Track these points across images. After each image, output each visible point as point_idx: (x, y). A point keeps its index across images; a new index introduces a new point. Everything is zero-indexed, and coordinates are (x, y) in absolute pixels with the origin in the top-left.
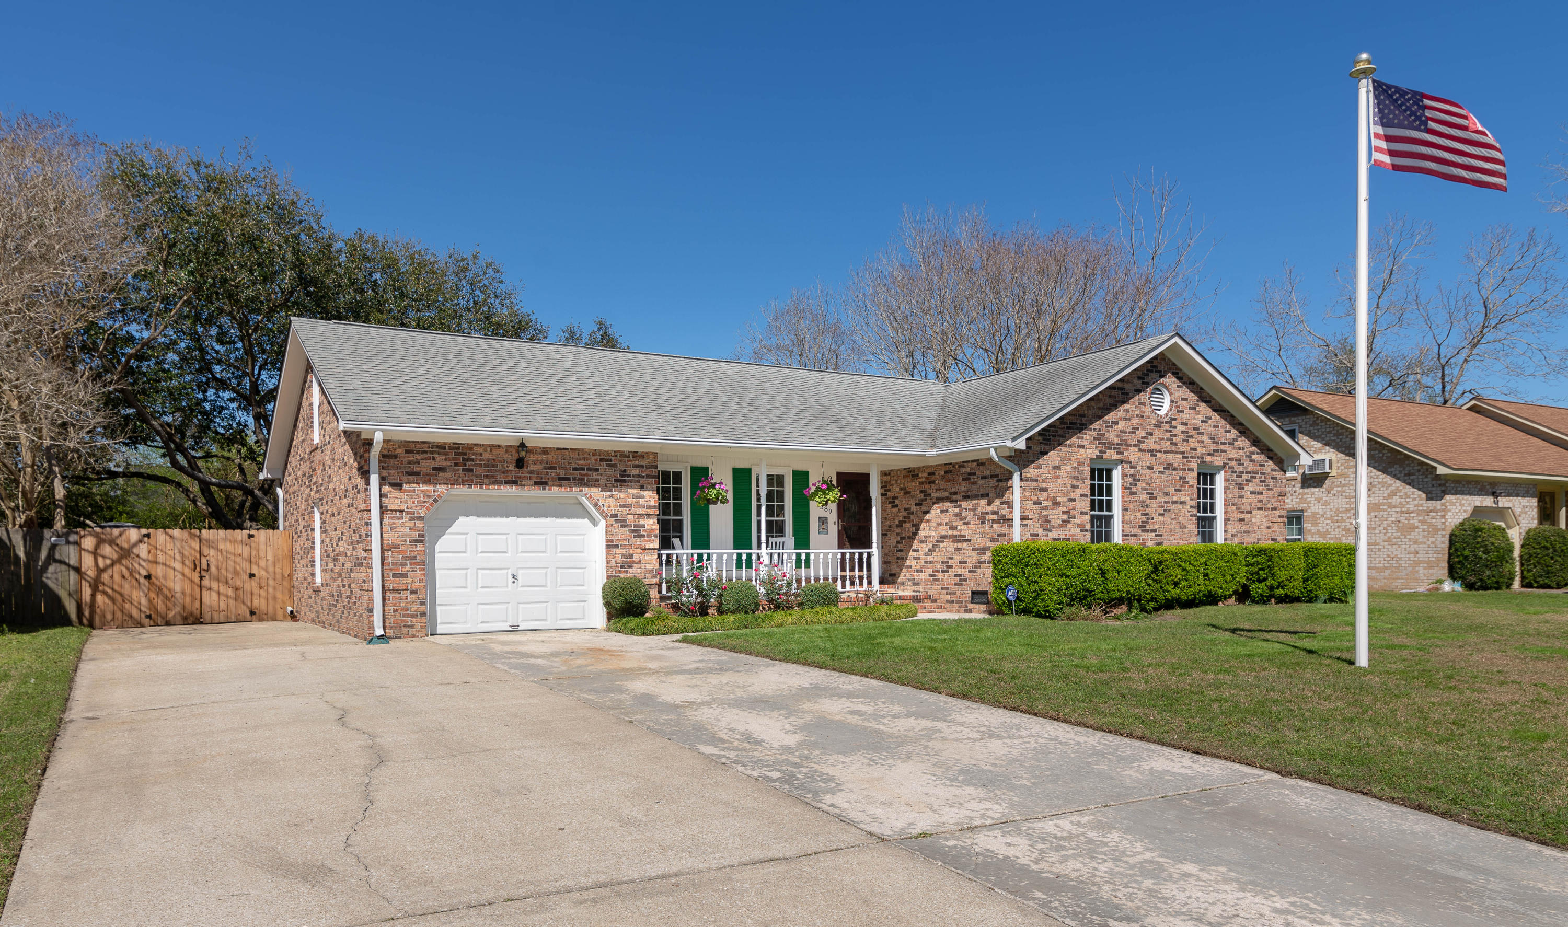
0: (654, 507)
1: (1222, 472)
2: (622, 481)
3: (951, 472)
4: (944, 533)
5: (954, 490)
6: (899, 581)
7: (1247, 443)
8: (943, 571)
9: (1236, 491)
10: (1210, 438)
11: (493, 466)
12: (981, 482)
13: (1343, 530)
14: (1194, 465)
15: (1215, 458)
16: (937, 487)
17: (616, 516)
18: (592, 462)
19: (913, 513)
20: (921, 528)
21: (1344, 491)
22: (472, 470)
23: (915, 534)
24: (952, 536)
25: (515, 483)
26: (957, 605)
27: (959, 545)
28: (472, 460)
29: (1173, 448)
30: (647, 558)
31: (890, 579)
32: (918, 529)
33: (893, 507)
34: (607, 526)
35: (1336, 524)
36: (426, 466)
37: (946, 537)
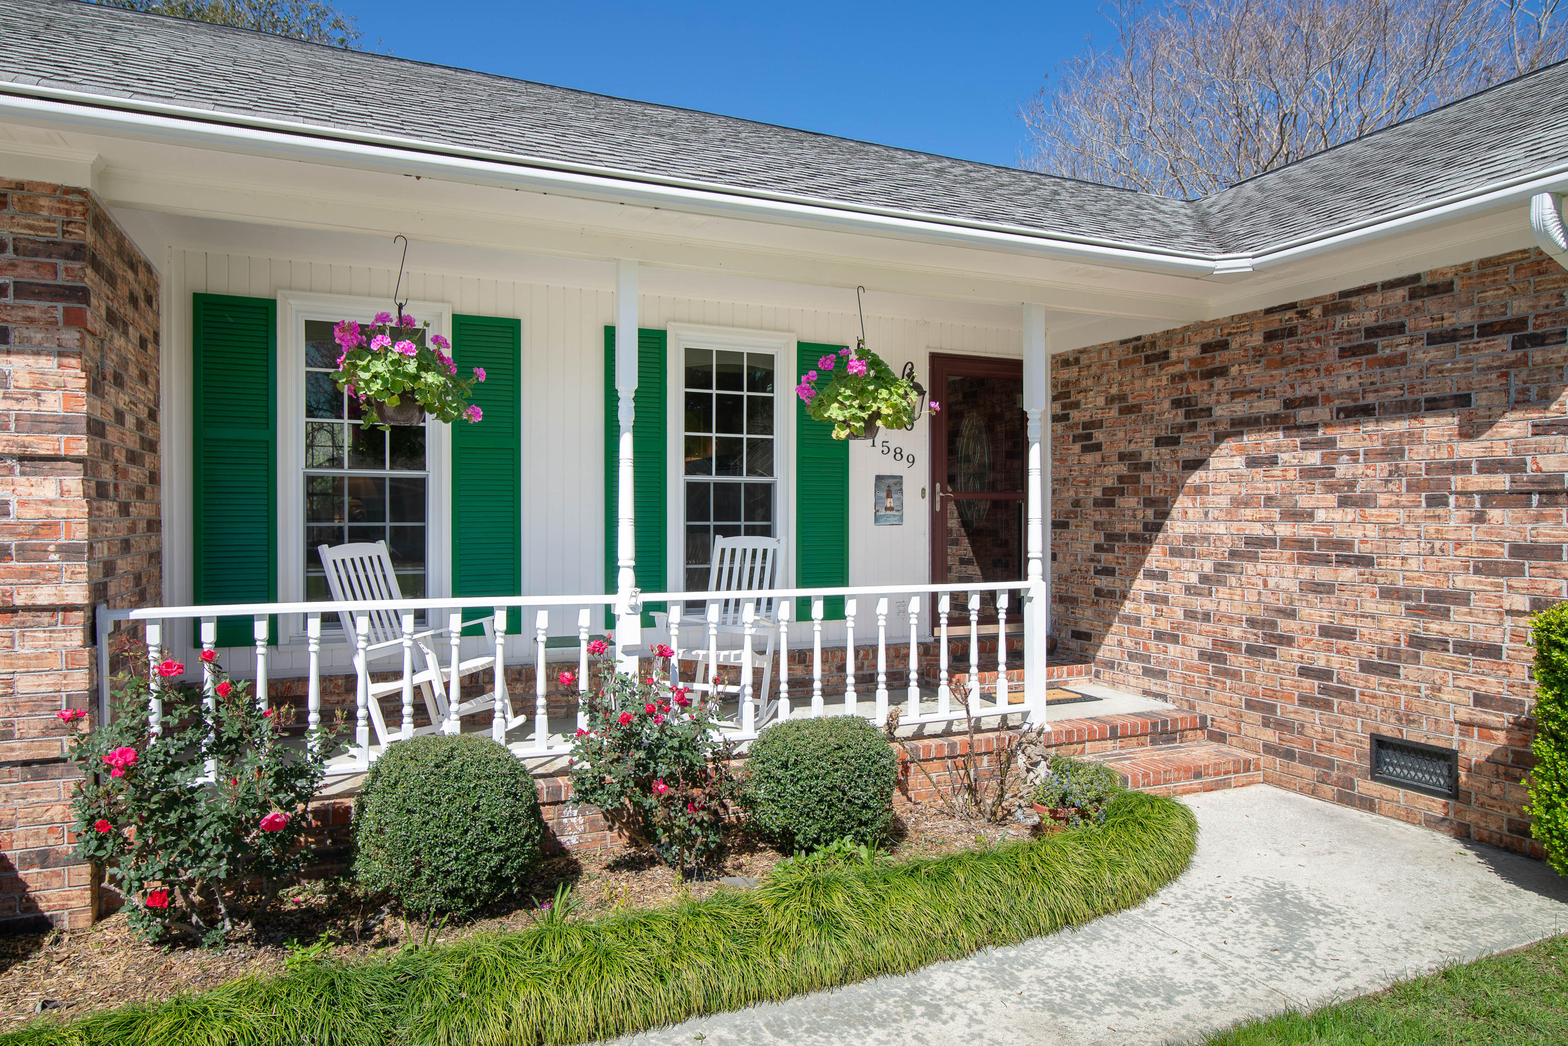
0: (64, 425)
3: (1292, 332)
4: (1258, 530)
5: (1301, 391)
6: (1102, 653)
8: (1252, 650)
12: (1426, 355)
16: (1237, 385)
19: (1147, 467)
20: (1174, 513)
23: (1156, 527)
24: (1287, 543)
26: (1309, 772)
27: (1323, 574)
31: (1074, 644)
32: (1165, 515)
33: (1086, 449)
37: (1269, 542)
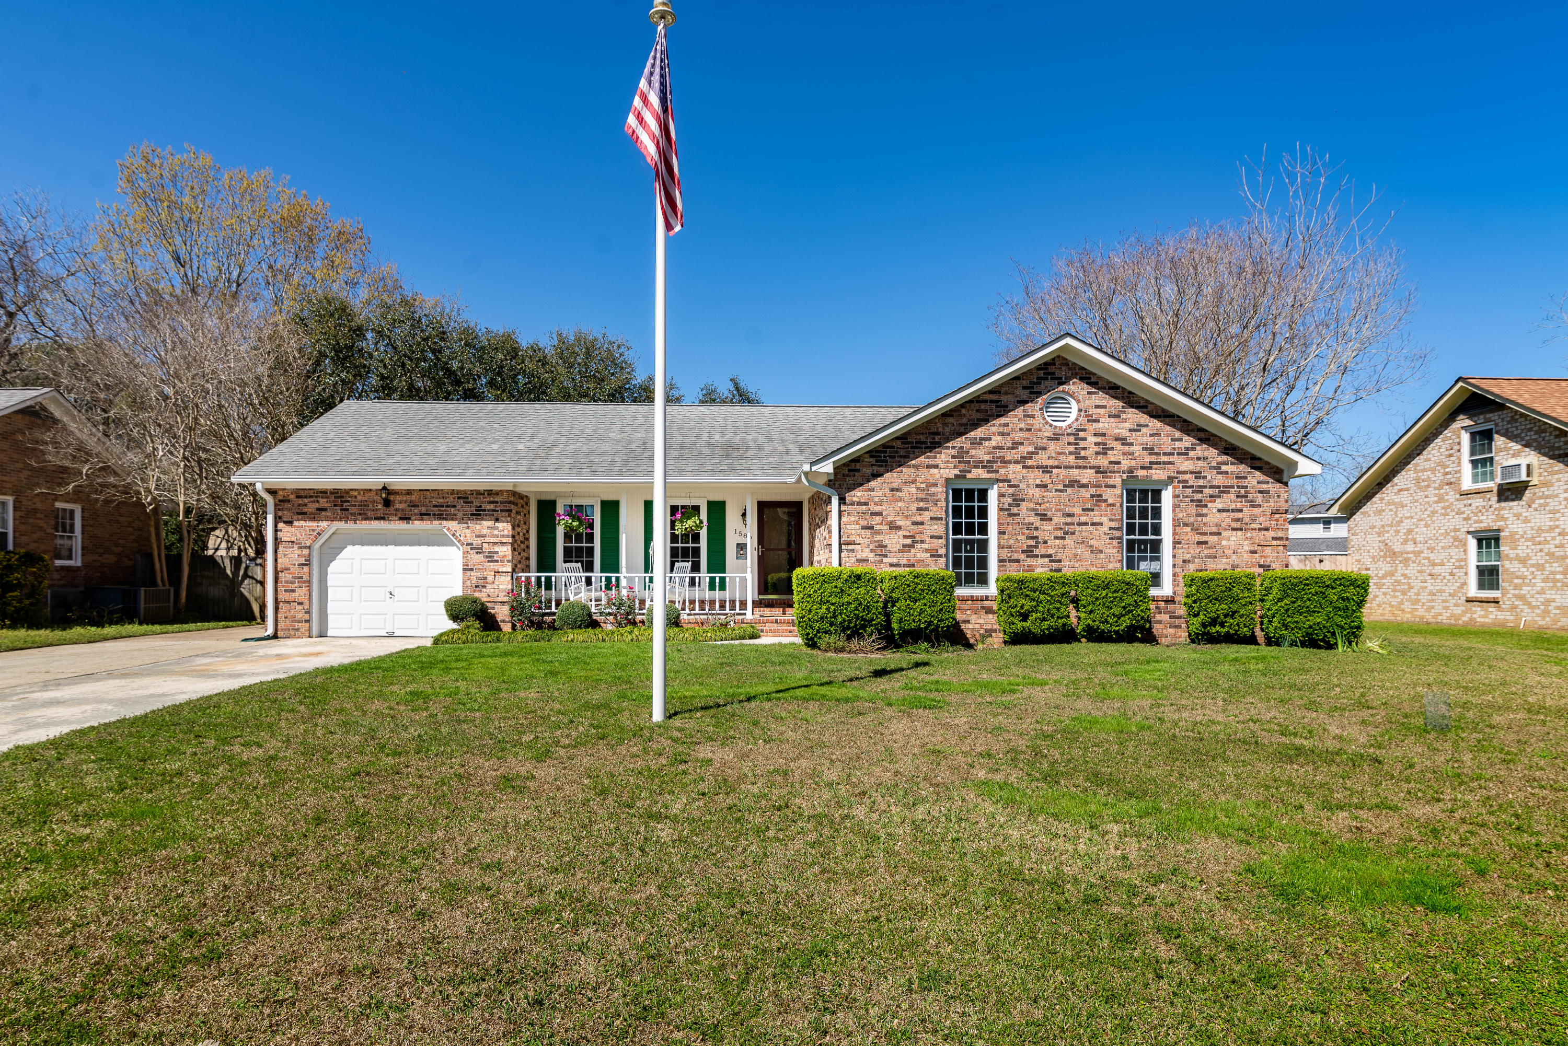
0: (508, 536)
1: (1170, 488)
2: (478, 515)
7: (1212, 452)
9: (1192, 510)
10: (1145, 449)
11: (365, 506)
13: (1547, 554)
14: (1117, 481)
15: (1153, 471)
17: (472, 544)
18: (450, 500)
21: (1547, 504)
22: (347, 510)
25: (383, 518)
28: (348, 501)
29: (1081, 463)
30: (501, 580)
34: (464, 553)
35: (1539, 547)
36: (312, 507)
